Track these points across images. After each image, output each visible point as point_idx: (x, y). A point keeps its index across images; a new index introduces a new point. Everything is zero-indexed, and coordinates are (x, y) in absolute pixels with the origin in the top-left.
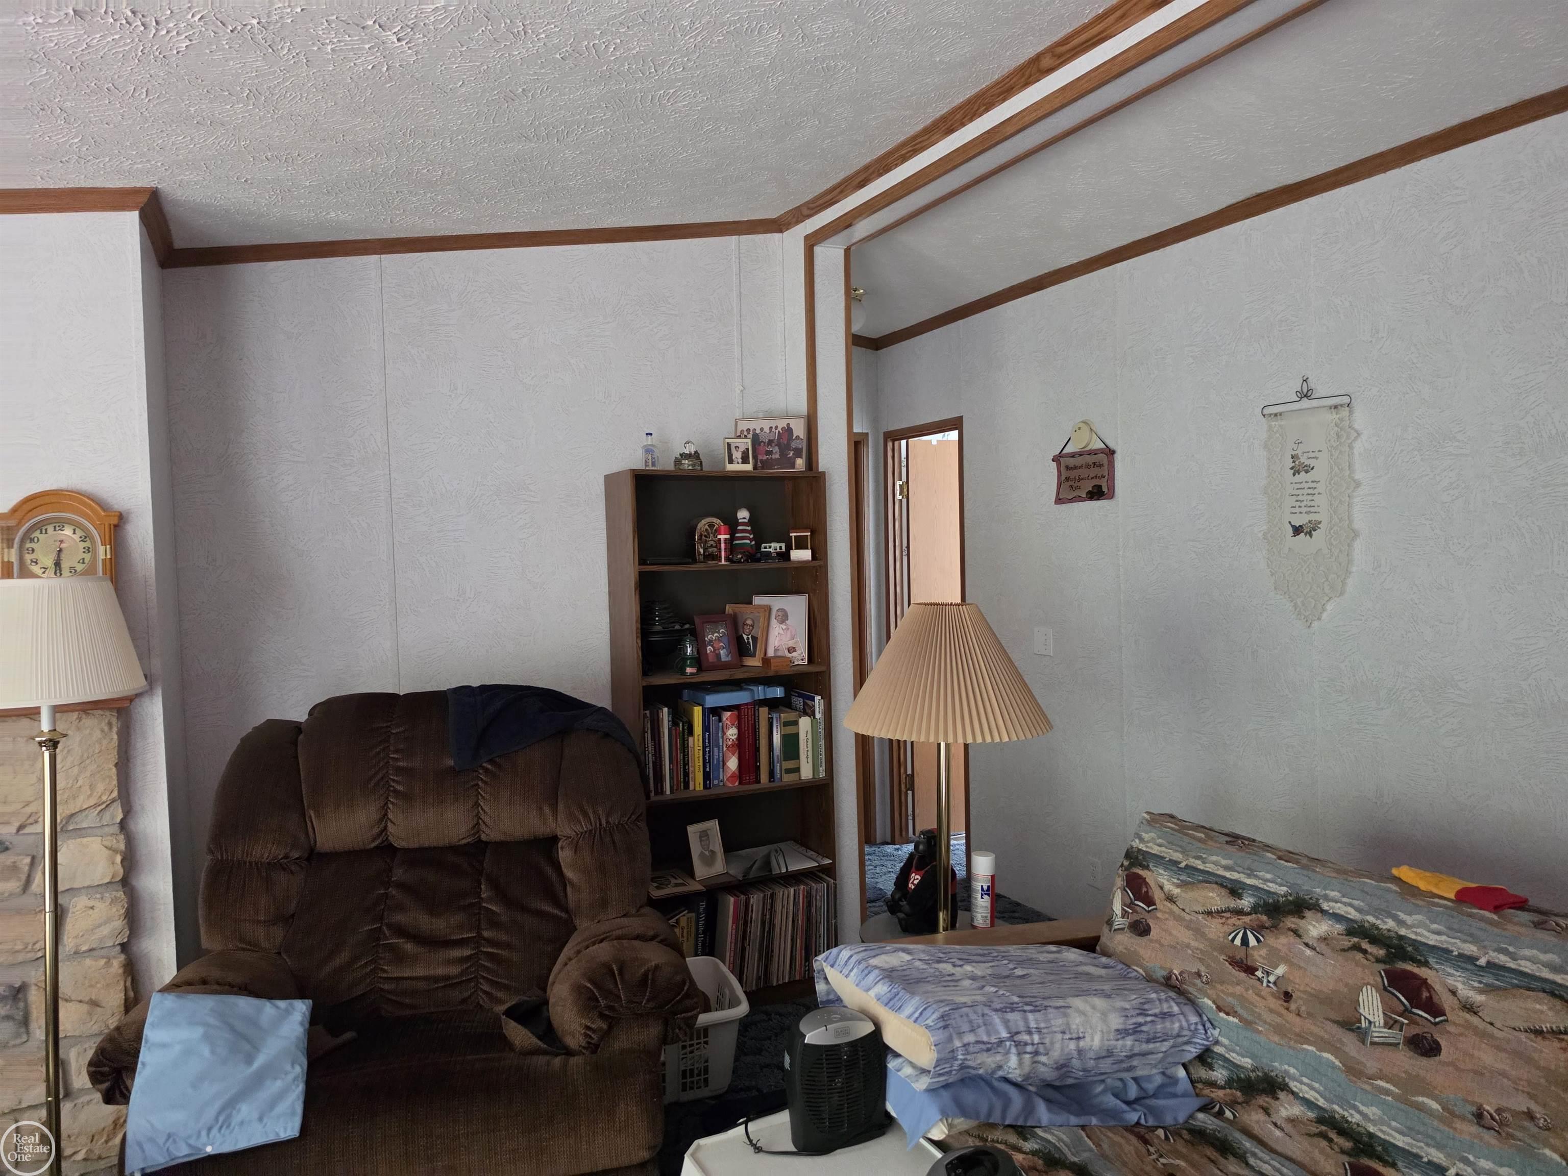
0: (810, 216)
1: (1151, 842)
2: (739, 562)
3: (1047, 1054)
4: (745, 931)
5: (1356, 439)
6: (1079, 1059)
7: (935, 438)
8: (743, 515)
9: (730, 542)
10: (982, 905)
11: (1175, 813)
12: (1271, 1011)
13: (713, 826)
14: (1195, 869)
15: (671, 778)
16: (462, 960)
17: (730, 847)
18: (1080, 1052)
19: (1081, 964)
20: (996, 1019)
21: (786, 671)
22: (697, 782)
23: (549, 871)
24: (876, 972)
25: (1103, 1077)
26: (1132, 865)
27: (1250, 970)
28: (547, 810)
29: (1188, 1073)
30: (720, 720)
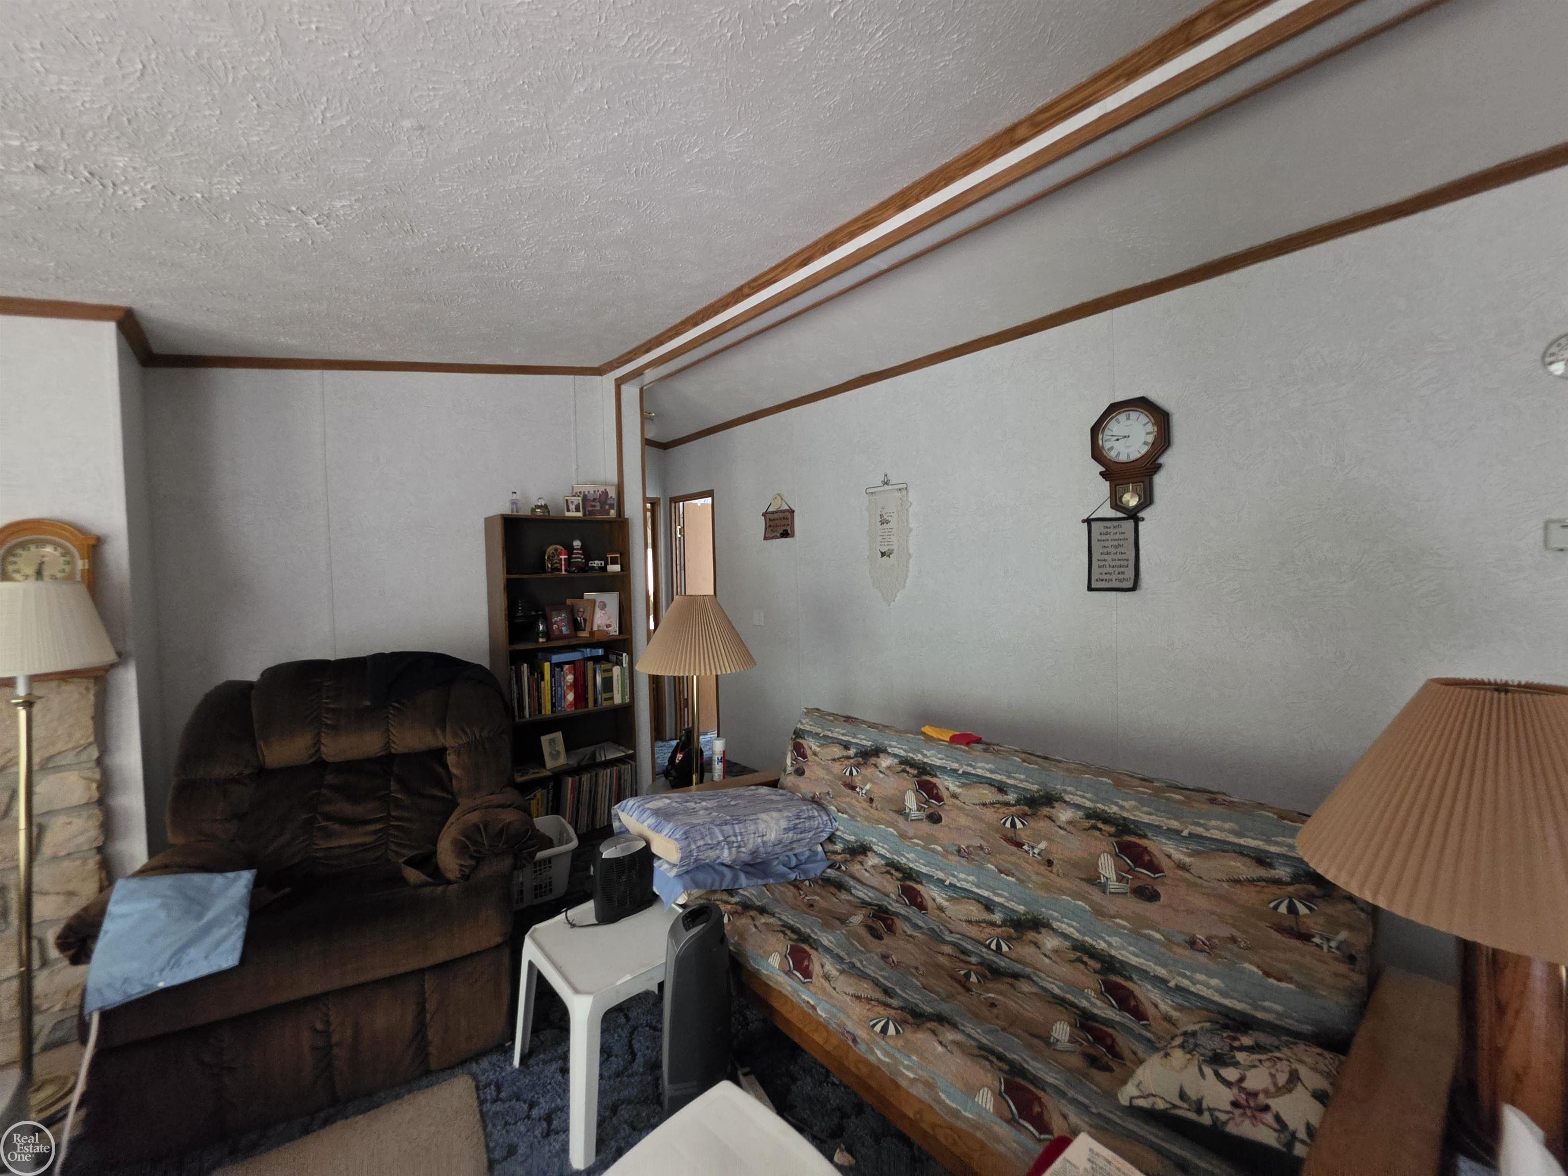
0: (618, 367)
1: (807, 725)
2: (574, 572)
3: (745, 847)
4: (579, 798)
5: (910, 506)
6: (764, 847)
7: (699, 502)
8: (577, 544)
9: (568, 561)
10: (718, 767)
11: (820, 708)
12: (864, 809)
13: (558, 736)
14: (828, 736)
15: (529, 708)
16: (375, 832)
17: (569, 748)
18: (764, 843)
19: (768, 795)
20: (716, 831)
21: (604, 639)
22: (547, 709)
23: (440, 770)
24: (649, 811)
25: (777, 856)
26: (797, 737)
27: (853, 788)
28: (439, 732)
29: (823, 849)
30: (562, 670)
